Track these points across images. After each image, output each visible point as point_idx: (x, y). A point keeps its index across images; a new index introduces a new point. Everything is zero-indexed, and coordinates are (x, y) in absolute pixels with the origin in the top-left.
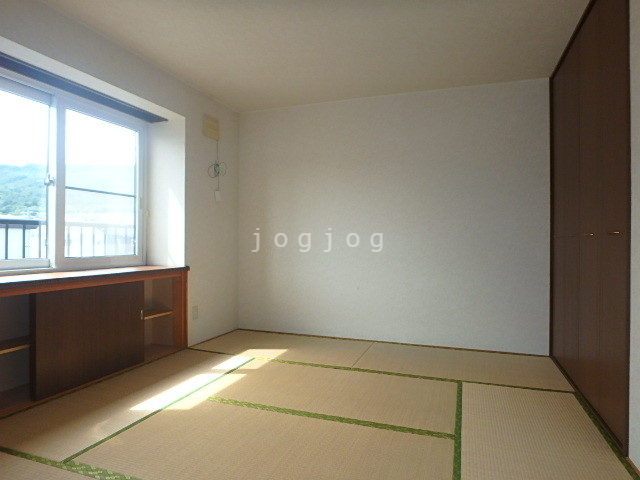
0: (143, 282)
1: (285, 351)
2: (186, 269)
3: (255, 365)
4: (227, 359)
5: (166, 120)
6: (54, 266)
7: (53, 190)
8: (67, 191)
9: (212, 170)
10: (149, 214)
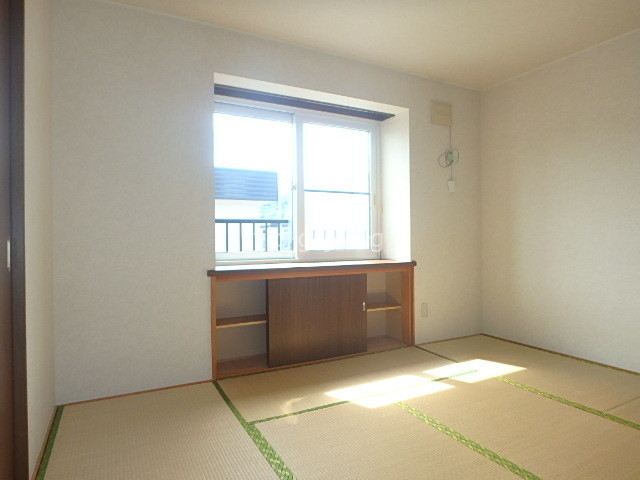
0: (366, 275)
1: (521, 369)
2: (413, 263)
3: (471, 379)
4: (445, 364)
5: (393, 115)
6: (297, 258)
7: (295, 192)
8: (306, 193)
9: (443, 160)
10: (382, 210)
